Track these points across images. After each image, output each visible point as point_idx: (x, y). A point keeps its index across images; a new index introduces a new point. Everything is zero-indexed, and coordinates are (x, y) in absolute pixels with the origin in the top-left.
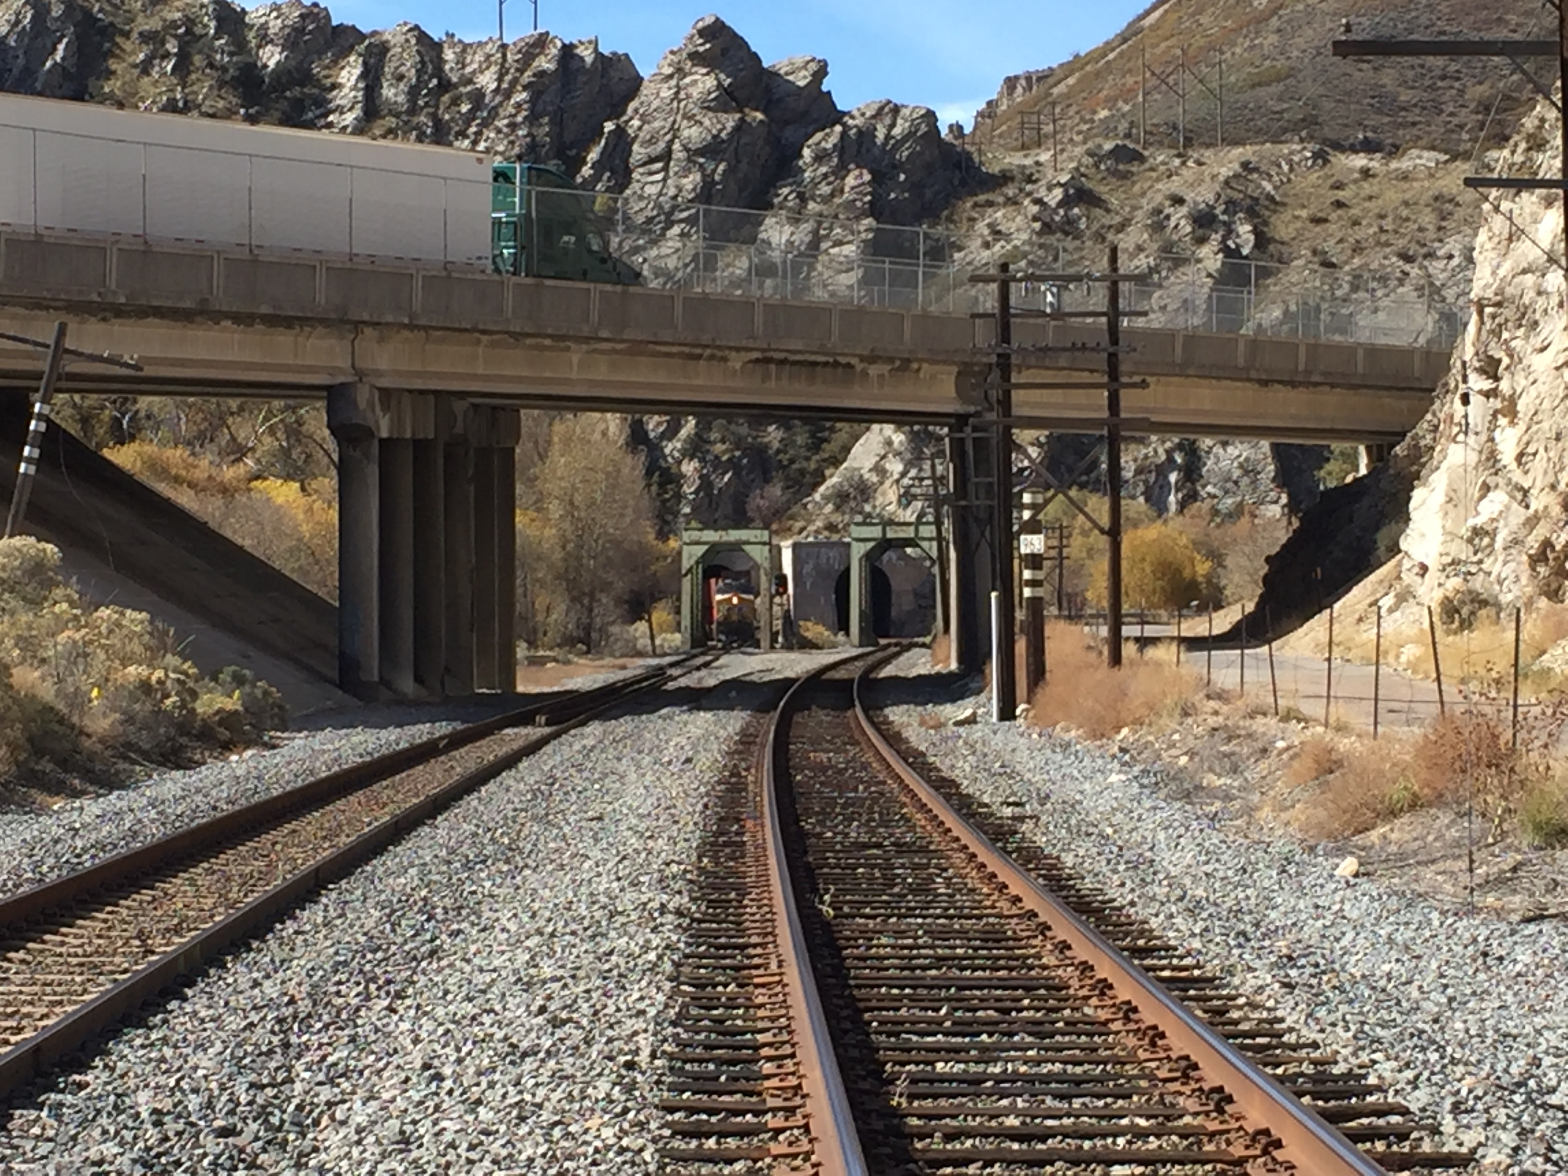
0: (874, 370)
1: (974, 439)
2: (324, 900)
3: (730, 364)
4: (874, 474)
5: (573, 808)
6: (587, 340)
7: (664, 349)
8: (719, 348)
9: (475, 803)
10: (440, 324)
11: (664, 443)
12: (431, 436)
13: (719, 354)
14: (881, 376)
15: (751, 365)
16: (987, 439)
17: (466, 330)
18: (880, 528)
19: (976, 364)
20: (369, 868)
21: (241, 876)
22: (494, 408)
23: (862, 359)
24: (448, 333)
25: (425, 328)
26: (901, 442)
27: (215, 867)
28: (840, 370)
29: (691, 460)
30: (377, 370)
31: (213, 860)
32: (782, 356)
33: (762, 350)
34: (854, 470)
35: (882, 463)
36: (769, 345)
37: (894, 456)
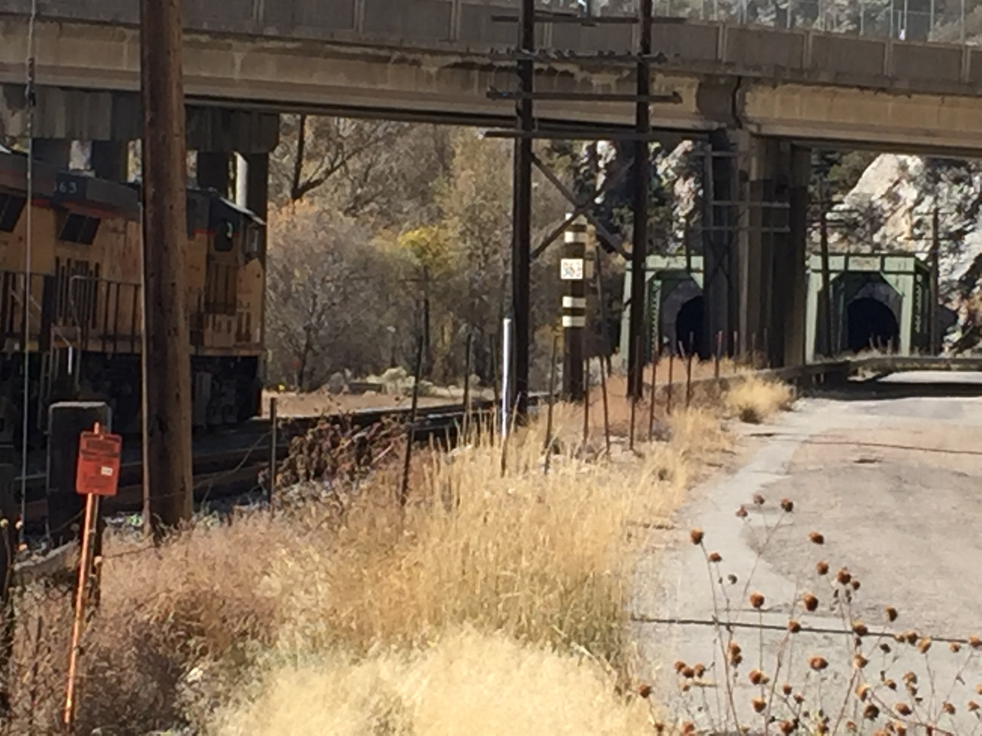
3: (423, 68)
4: (885, 201)
6: (252, 37)
7: (343, 49)
8: (409, 50)
13: (411, 57)
14: (606, 87)
15: (448, 71)
17: (105, 23)
18: (842, 259)
19: (720, 76)
24: (87, 25)
25: (60, 20)
28: (555, 80)
32: (487, 61)
33: (461, 55)
34: (864, 195)
35: (894, 190)
36: (468, 49)
37: (908, 182)
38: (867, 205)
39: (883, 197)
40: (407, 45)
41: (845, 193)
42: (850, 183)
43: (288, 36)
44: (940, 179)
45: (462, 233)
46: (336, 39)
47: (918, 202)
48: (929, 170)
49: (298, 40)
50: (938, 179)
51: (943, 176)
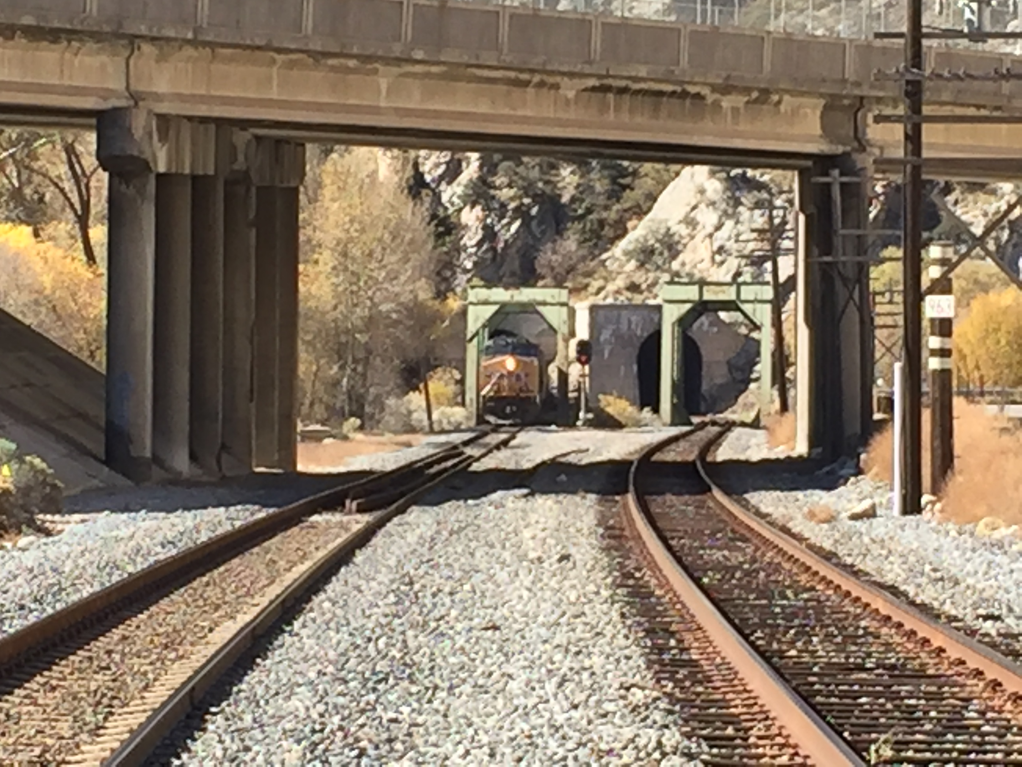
0: (727, 102)
1: (842, 185)
2: (211, 727)
3: (561, 91)
4: (683, 226)
5: (454, 613)
6: (399, 61)
7: (486, 73)
8: (552, 73)
9: (327, 605)
10: (229, 41)
11: (443, 186)
12: (211, 172)
13: (551, 80)
14: (735, 110)
15: (586, 94)
16: (858, 184)
17: (259, 48)
18: (696, 288)
19: (845, 97)
20: (243, 686)
21: (88, 693)
22: (279, 141)
23: (714, 88)
24: (238, 51)
25: (212, 45)
26: (715, 191)
27: (54, 682)
28: (688, 102)
29: (473, 207)
30: (156, 93)
31: (46, 673)
32: (622, 83)
33: (600, 77)
34: (660, 222)
35: (692, 215)
36: (608, 71)
37: (707, 206)
38: (663, 231)
39: (680, 222)
40: (549, 68)
41: (640, 219)
42: (645, 208)
43: (435, 59)
44: (741, 204)
45: (334, 268)
46: (481, 62)
47: (718, 228)
48: (729, 194)
49: (444, 63)
50: (738, 203)
51: (743, 200)
